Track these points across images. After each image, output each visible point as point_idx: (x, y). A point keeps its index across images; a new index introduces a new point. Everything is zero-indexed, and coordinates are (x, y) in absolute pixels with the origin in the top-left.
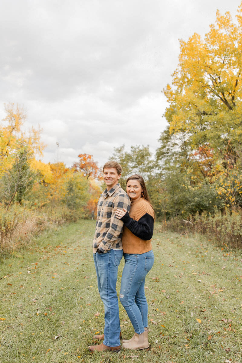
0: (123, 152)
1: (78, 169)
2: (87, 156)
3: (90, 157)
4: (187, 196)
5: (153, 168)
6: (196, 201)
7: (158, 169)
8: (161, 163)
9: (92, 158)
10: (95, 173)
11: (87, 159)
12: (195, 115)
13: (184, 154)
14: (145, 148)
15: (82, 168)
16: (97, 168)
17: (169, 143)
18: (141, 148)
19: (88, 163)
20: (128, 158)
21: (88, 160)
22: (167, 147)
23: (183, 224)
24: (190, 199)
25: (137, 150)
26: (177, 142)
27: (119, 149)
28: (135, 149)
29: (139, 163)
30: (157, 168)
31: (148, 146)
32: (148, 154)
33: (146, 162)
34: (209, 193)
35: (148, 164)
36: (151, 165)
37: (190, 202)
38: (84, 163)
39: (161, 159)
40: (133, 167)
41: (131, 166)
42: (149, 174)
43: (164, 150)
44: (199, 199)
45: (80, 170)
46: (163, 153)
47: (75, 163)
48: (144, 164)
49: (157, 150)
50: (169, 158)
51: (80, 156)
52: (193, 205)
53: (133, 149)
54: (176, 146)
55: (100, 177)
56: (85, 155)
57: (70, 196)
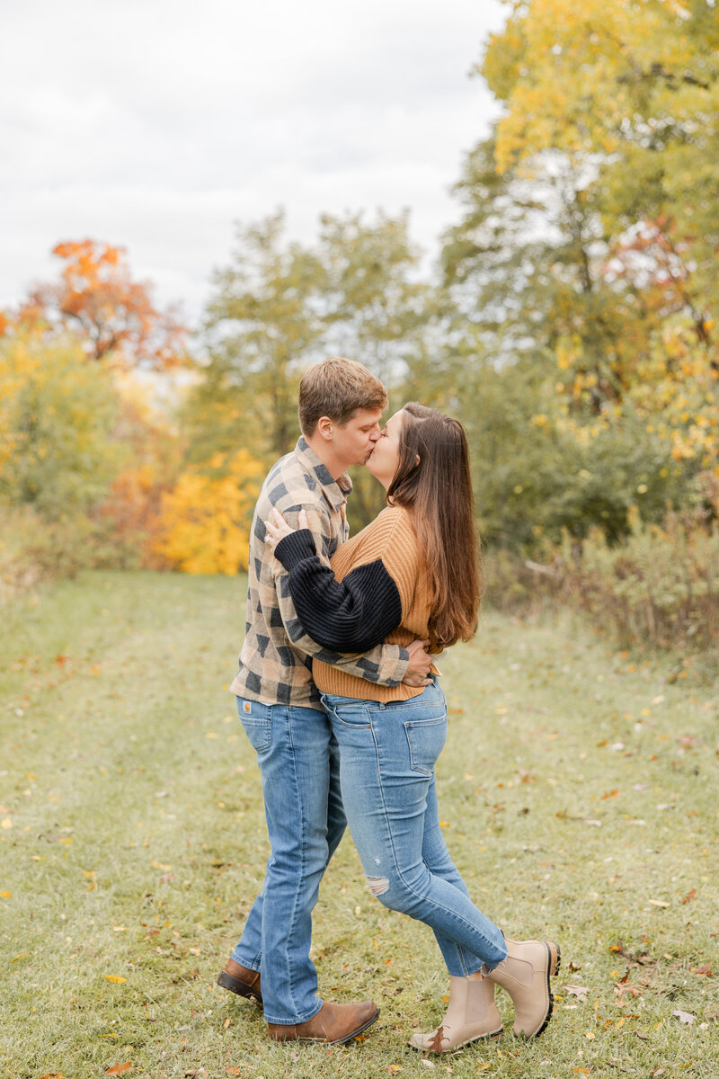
0: (281, 245)
1: (53, 315)
2: (99, 251)
3: (110, 257)
4: (549, 467)
5: (423, 320)
6: (583, 484)
7: (450, 330)
8: (465, 296)
9: (122, 259)
10: (142, 338)
11: (99, 264)
12: (613, 86)
13: (574, 254)
14: (391, 224)
15: (71, 310)
16: (153, 313)
17: (501, 202)
18: (370, 220)
19: (106, 287)
20: (307, 273)
21: (104, 273)
22: (493, 222)
23: (525, 578)
24: (559, 479)
25: (351, 233)
26: (540, 195)
27: (263, 230)
28: (341, 228)
29: (359, 296)
30: (445, 323)
31: (407, 211)
32: (402, 255)
33: (392, 293)
34: (638, 453)
35: (403, 299)
36: (417, 305)
37: (559, 488)
38: (81, 284)
39: (463, 280)
40: (331, 318)
41: (322, 313)
42: (406, 347)
43: (481, 237)
44: (597, 478)
45: (63, 323)
46: (475, 251)
47: (34, 289)
48: (384, 304)
49: (442, 237)
50: (500, 275)
51: (61, 250)
52: (570, 503)
53: (330, 230)
54: (533, 215)
55: (167, 354)
56: (88, 244)
57: (31, 459)
